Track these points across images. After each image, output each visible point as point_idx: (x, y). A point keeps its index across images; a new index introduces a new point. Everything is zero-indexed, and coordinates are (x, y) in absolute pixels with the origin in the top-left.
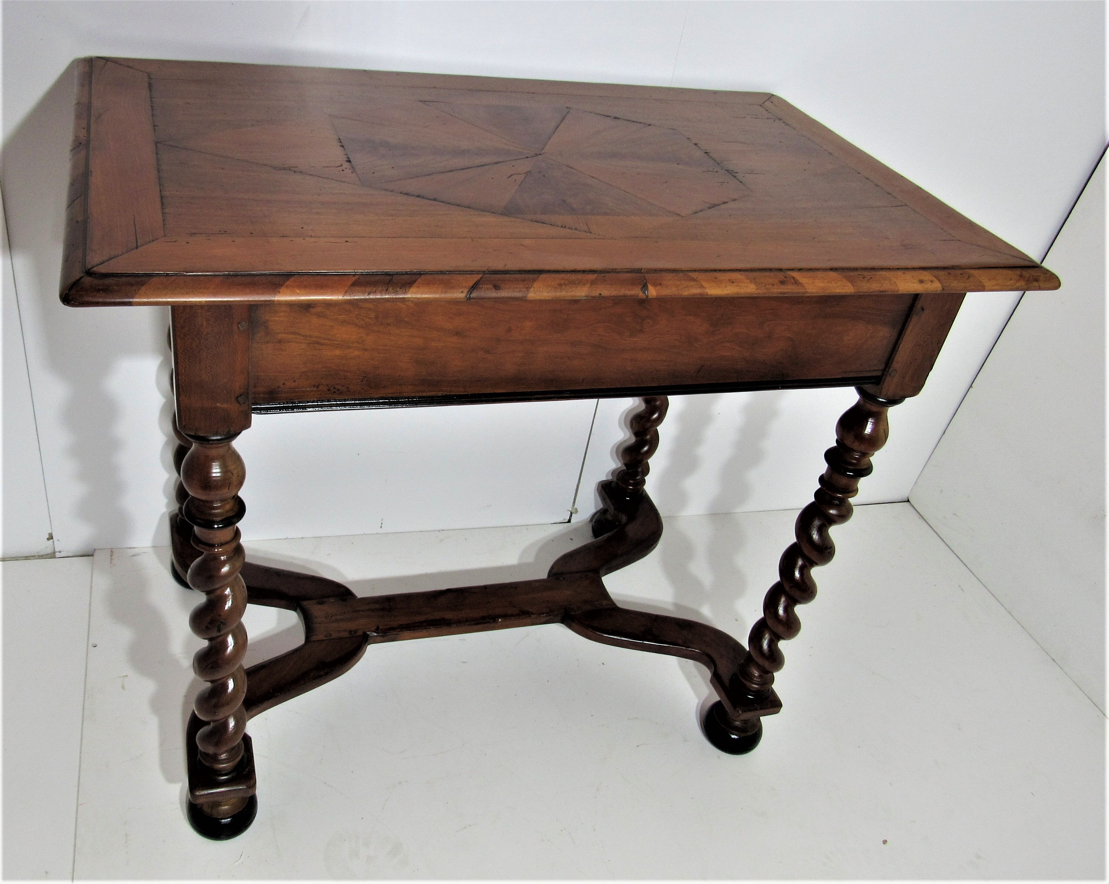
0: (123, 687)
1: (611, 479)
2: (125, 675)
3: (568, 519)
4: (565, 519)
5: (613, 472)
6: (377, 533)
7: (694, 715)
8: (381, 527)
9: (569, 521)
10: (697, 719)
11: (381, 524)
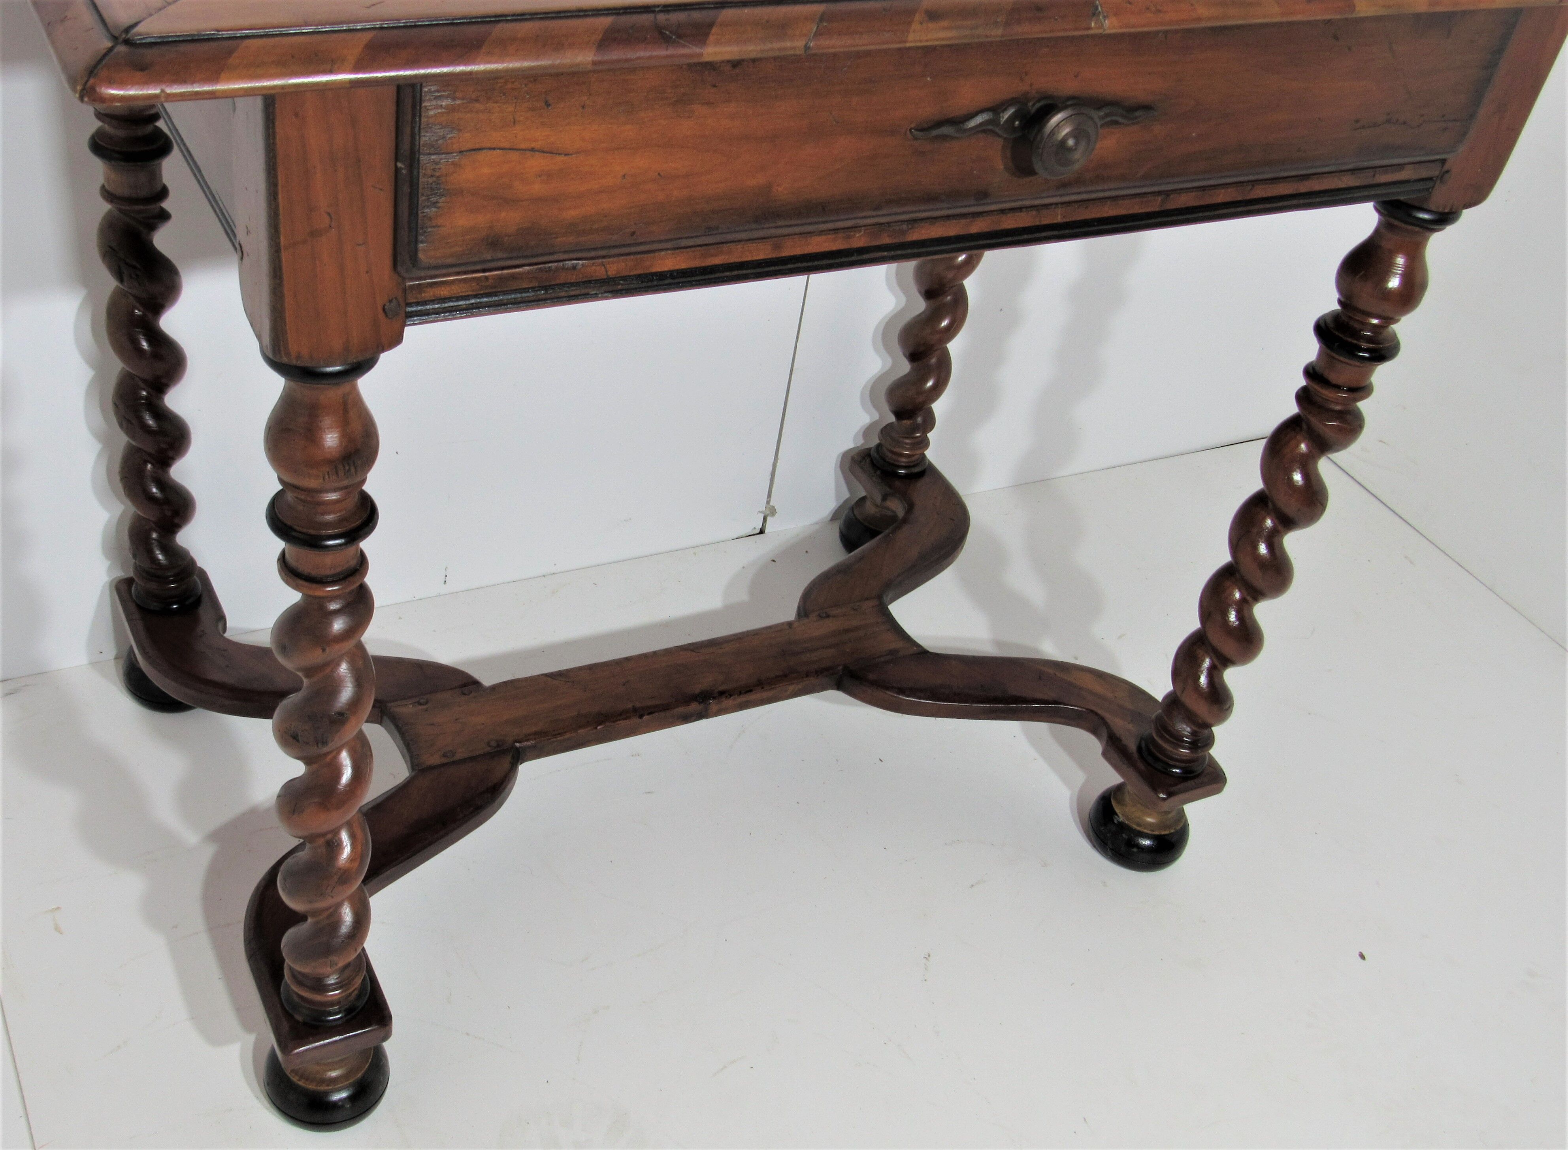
0: (57, 929)
1: (862, 445)
2: (55, 907)
3: (761, 527)
4: (755, 528)
5: (867, 432)
6: (439, 595)
7: (1068, 811)
8: (445, 581)
9: (762, 532)
10: (1075, 821)
11: (444, 576)
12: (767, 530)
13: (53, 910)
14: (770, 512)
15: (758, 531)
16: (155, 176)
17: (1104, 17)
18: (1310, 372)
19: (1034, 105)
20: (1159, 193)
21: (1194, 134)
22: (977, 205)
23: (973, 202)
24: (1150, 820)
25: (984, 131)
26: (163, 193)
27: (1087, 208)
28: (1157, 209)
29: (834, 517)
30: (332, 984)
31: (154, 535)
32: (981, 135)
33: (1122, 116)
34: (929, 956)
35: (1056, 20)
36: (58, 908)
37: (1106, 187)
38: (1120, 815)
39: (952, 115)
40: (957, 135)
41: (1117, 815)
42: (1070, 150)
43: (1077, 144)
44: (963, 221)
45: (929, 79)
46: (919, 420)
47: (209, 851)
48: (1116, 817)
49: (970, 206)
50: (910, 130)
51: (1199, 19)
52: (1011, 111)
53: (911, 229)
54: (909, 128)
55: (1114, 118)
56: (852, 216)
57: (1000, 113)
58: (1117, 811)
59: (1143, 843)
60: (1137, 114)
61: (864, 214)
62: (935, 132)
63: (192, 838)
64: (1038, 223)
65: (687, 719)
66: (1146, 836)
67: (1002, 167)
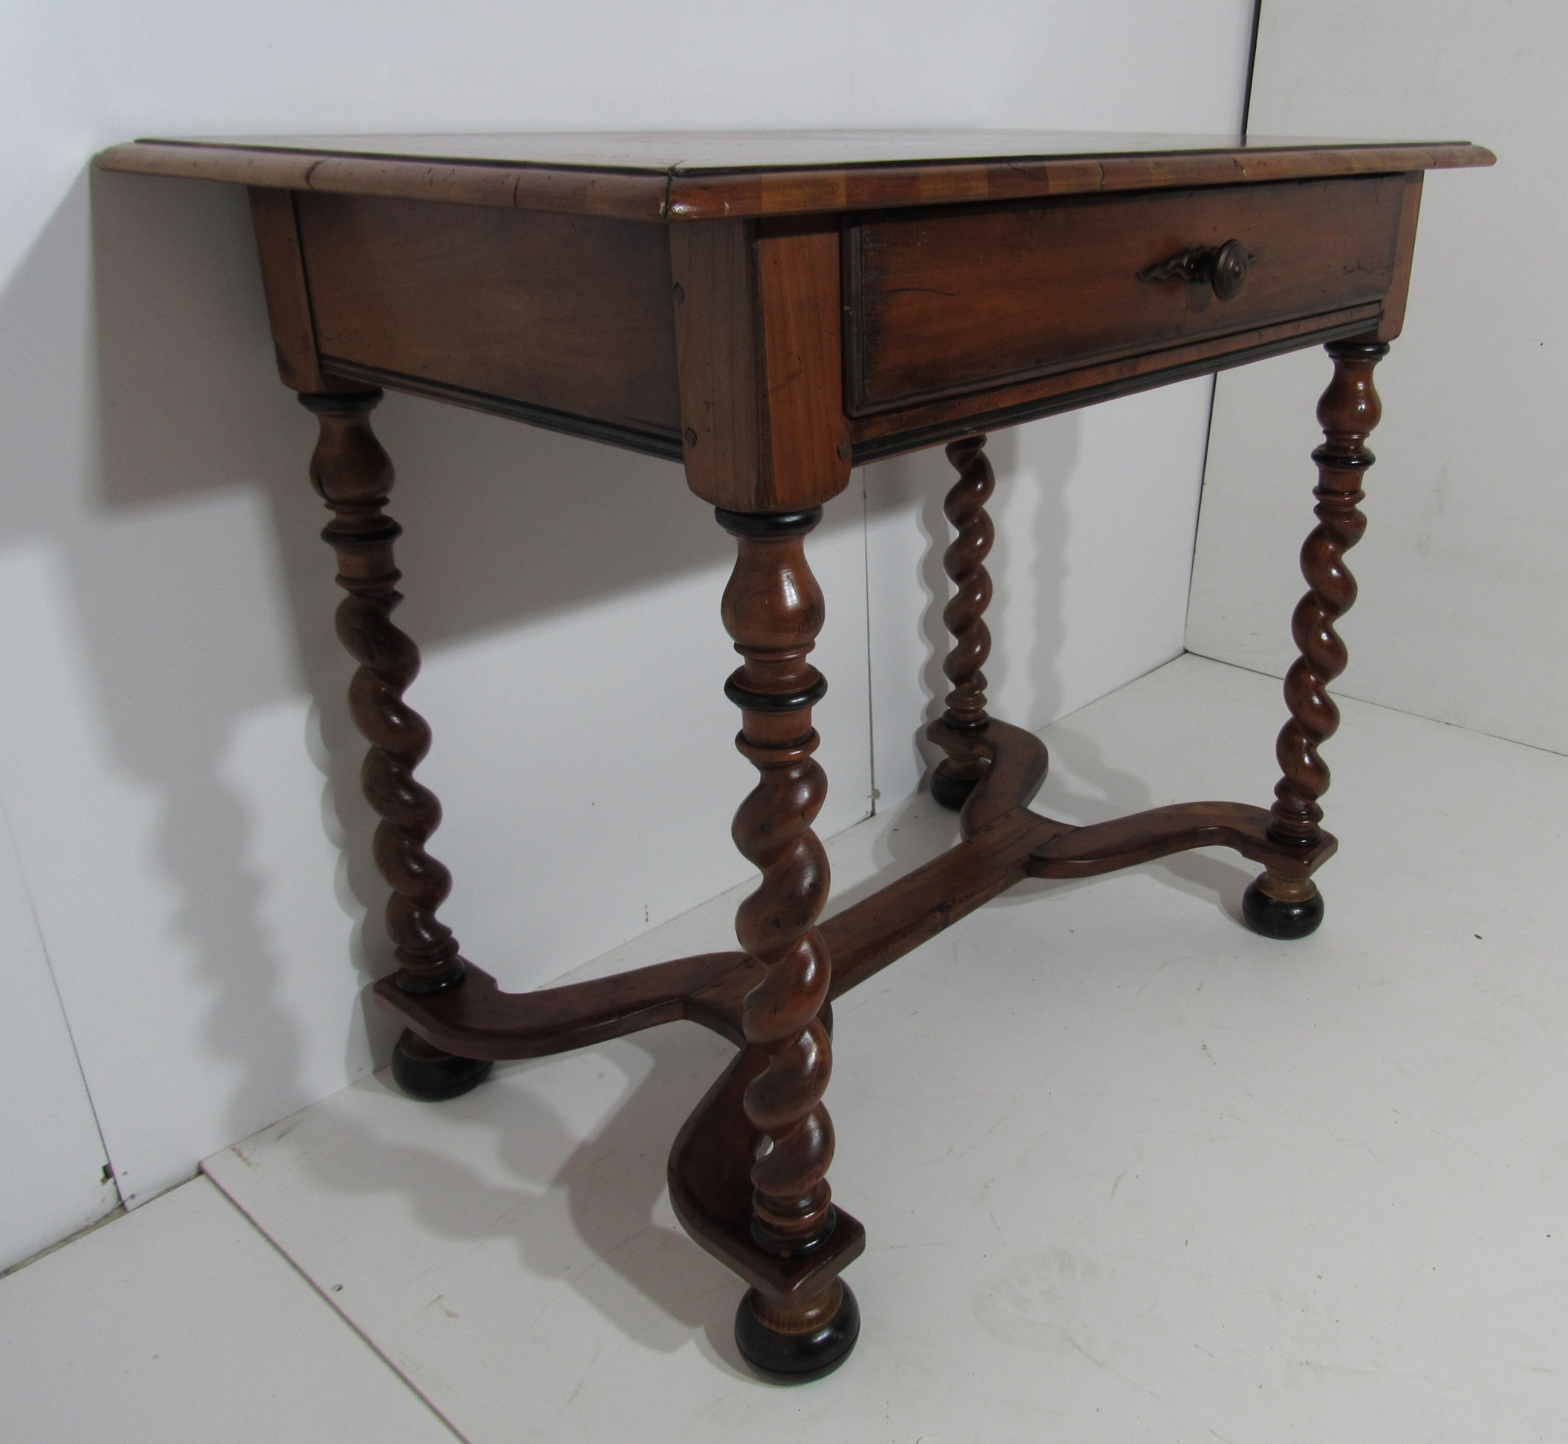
0: (450, 1314)
2: (437, 1296)
3: (871, 810)
4: (866, 813)
9: (873, 814)
12: (877, 811)
13: (436, 1300)
14: (876, 794)
15: (869, 814)
16: (388, 558)
18: (1320, 492)
24: (1294, 892)
26: (396, 575)
29: (921, 788)
30: (805, 1207)
31: (417, 915)
34: (1205, 1046)
36: (440, 1296)
38: (1273, 897)
41: (1270, 898)
46: (975, 681)
47: (562, 1195)
48: (1270, 900)
58: (1269, 894)
59: (1298, 910)
63: (539, 1189)
65: (935, 930)
66: (1296, 906)
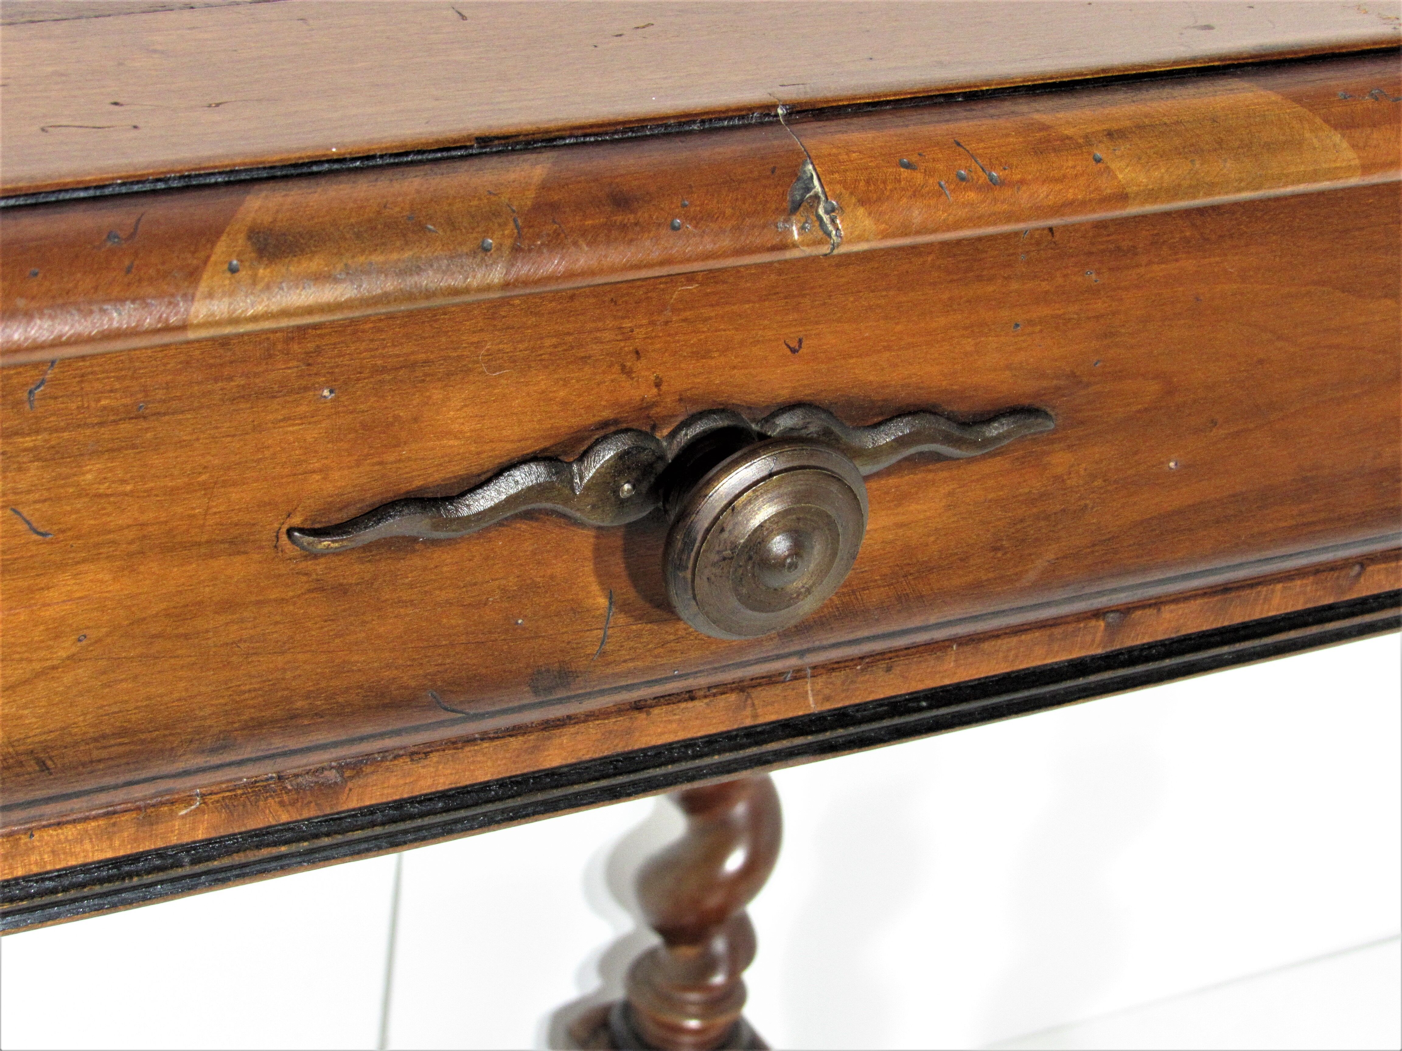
17: (830, 211)
19: (673, 434)
20: (1098, 614)
21: (1172, 464)
22: (541, 704)
23: (529, 699)
25: (529, 516)
27: (889, 669)
28: (1100, 651)
32: (523, 526)
33: (948, 439)
35: (675, 228)
37: (933, 620)
39: (418, 483)
40: (441, 535)
42: (779, 565)
43: (798, 549)
44: (515, 743)
45: (326, 393)
49: (521, 709)
50: (290, 532)
51: (1122, 197)
52: (607, 454)
53: (351, 778)
54: (284, 530)
55: (925, 448)
56: (144, 775)
57: (570, 464)
60: (994, 430)
61: (180, 766)
62: (370, 534)
64: (748, 722)
67: (603, 601)
